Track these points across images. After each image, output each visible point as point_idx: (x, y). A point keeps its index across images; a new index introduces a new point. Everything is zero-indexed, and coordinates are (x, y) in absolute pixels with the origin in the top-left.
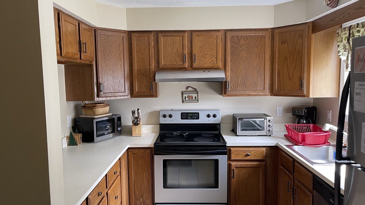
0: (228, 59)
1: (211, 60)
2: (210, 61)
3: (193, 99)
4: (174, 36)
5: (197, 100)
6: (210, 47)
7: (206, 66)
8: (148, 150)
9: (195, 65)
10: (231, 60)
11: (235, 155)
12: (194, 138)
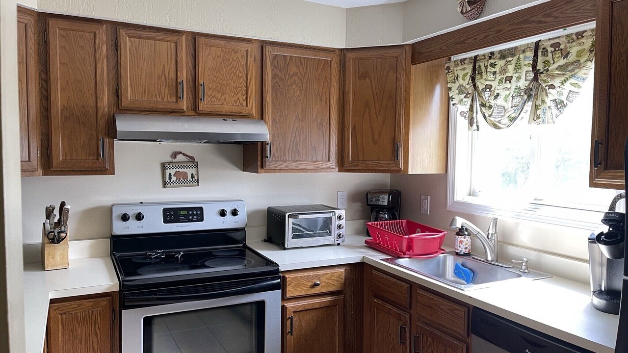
0: (268, 100)
1: (236, 99)
2: (233, 99)
3: (187, 178)
4: (157, 40)
5: (195, 181)
6: (233, 72)
7: (226, 109)
8: (104, 298)
9: (203, 106)
10: (273, 101)
11: (293, 287)
12: (206, 261)
